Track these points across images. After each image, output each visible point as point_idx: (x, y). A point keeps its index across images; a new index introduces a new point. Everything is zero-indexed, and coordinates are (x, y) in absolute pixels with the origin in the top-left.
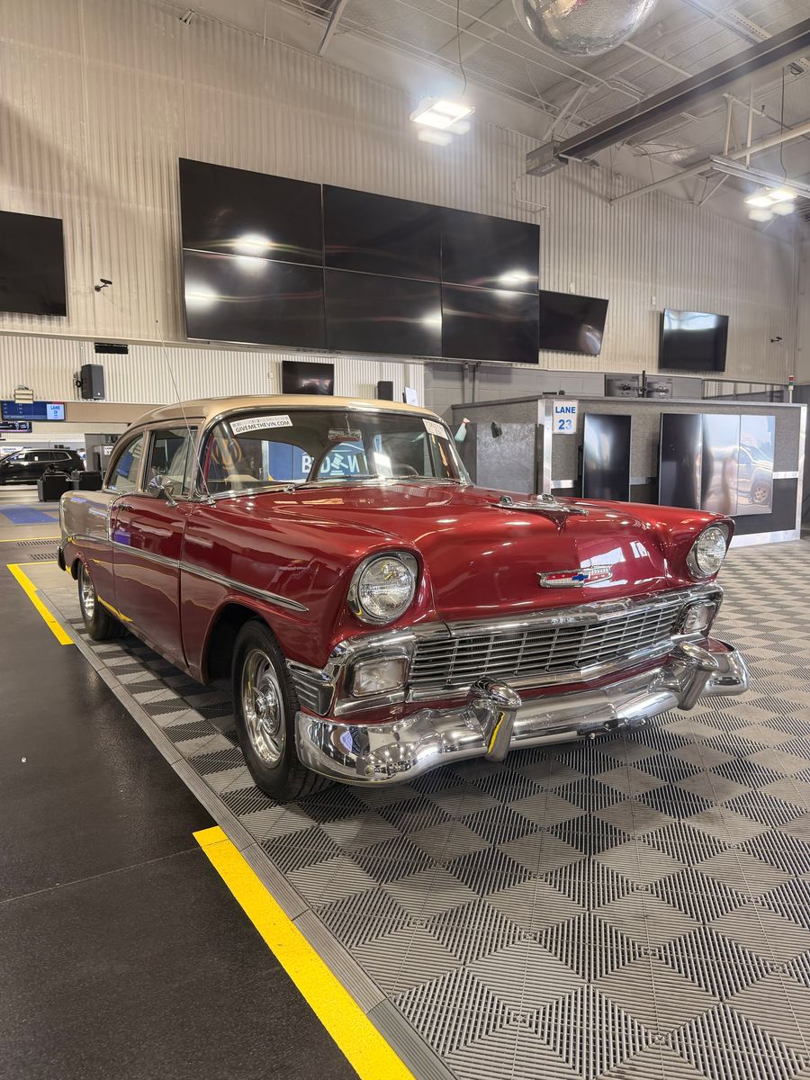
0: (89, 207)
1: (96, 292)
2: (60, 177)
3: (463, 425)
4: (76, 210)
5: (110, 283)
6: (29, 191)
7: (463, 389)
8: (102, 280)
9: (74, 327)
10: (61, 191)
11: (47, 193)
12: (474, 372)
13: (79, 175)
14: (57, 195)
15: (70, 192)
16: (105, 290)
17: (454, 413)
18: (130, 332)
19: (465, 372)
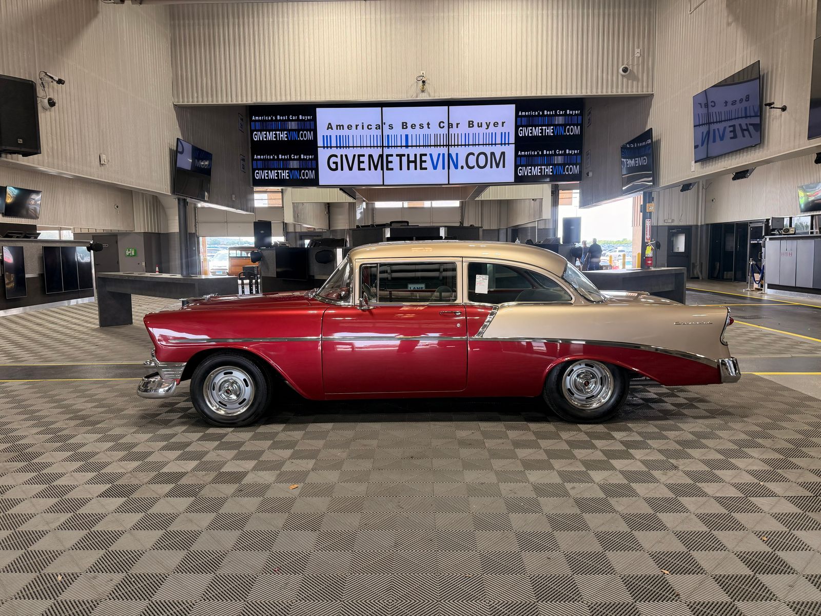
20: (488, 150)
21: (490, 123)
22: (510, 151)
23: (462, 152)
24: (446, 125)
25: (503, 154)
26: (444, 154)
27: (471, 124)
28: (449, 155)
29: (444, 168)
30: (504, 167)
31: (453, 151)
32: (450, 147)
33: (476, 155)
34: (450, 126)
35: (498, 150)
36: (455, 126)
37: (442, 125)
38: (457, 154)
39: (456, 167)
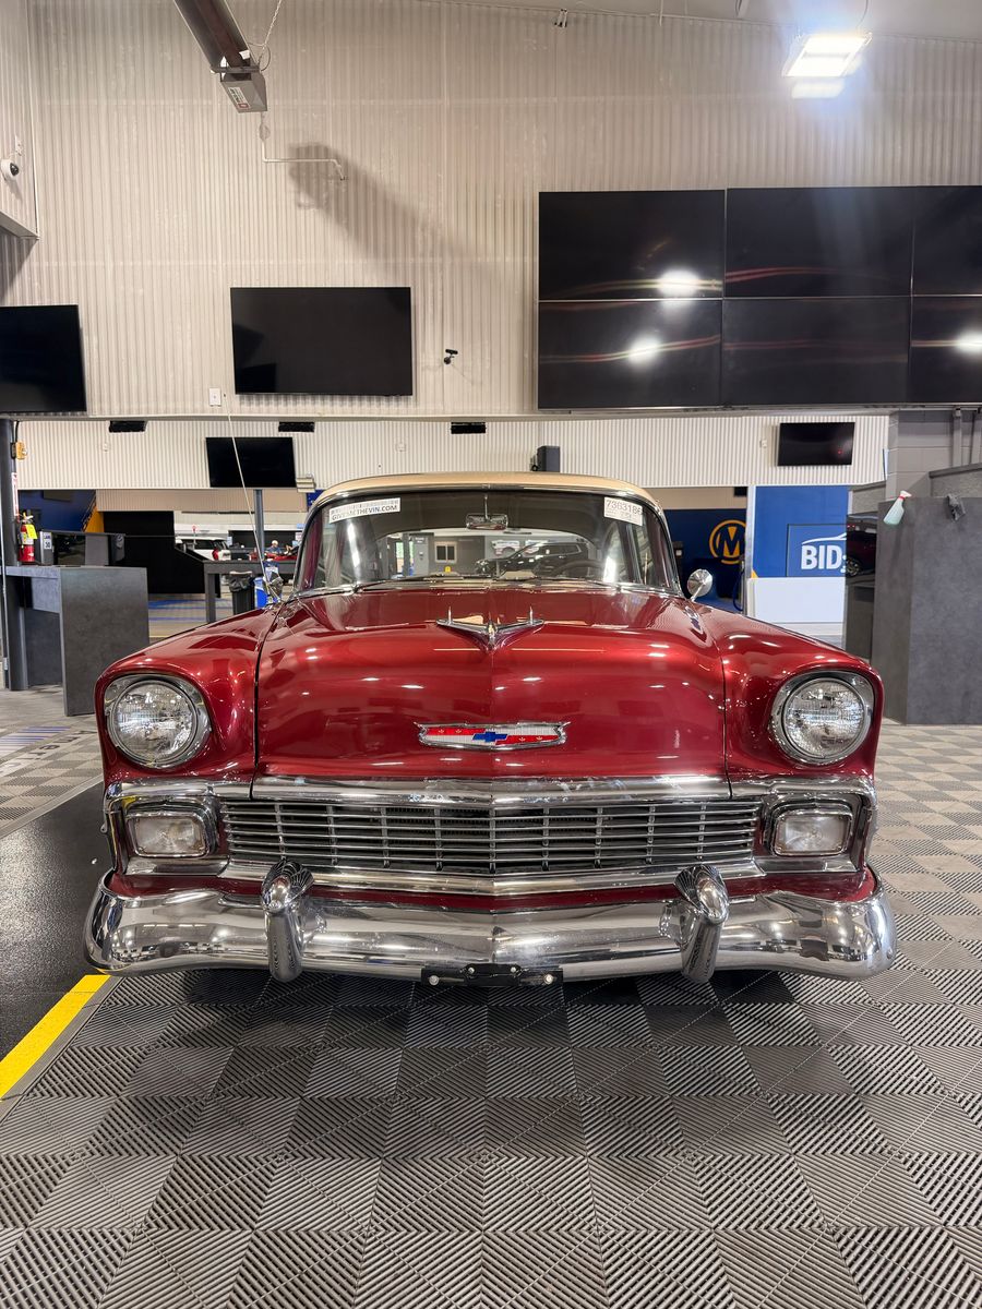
0: (442, 269)
1: (445, 365)
2: (414, 239)
3: (899, 501)
4: (429, 274)
5: (456, 353)
6: (381, 261)
7: (951, 447)
8: (447, 351)
9: (421, 407)
10: (414, 256)
11: (400, 260)
12: (973, 421)
13: (434, 234)
14: (410, 260)
15: (423, 255)
16: (455, 359)
17: (932, 483)
18: (480, 408)
19: (956, 421)
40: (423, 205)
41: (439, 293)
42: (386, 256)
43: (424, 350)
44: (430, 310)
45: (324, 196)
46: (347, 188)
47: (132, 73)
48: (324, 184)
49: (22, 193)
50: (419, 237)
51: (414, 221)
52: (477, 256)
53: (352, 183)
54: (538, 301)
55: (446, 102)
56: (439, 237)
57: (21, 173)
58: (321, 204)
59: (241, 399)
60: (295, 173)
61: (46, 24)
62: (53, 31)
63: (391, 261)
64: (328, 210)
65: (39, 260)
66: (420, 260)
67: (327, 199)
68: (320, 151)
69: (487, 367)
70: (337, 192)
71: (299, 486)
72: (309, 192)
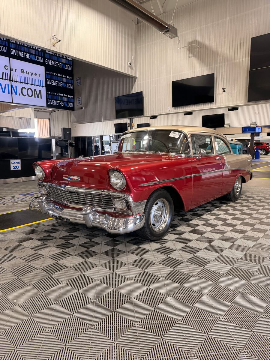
20: (33, 87)
21: (33, 73)
22: (44, 90)
23: (19, 86)
24: (9, 68)
25: (40, 91)
26: (8, 85)
27: (23, 71)
28: (12, 86)
29: (9, 93)
30: (41, 98)
31: (14, 84)
32: (12, 81)
33: (27, 89)
34: (11, 69)
35: (38, 89)
36: (14, 70)
37: (6, 68)
38: (16, 86)
39: (16, 94)
40: (220, 49)
41: (223, 73)
42: (210, 65)
43: (218, 89)
44: (221, 78)
45: (195, 53)
46: (201, 50)
47: (156, 35)
48: (195, 50)
49: (134, 68)
50: (219, 59)
51: (218, 54)
52: (234, 60)
53: (202, 48)
54: (249, 70)
55: (228, 18)
56: (224, 58)
57: (132, 64)
58: (195, 56)
59: (174, 108)
60: (189, 49)
61: (140, 29)
62: (141, 30)
63: (211, 66)
64: (196, 57)
65: (137, 82)
66: (219, 65)
67: (196, 54)
68: (195, 41)
69: (236, 92)
70: (198, 51)
71: (225, 127)
72: (192, 53)
